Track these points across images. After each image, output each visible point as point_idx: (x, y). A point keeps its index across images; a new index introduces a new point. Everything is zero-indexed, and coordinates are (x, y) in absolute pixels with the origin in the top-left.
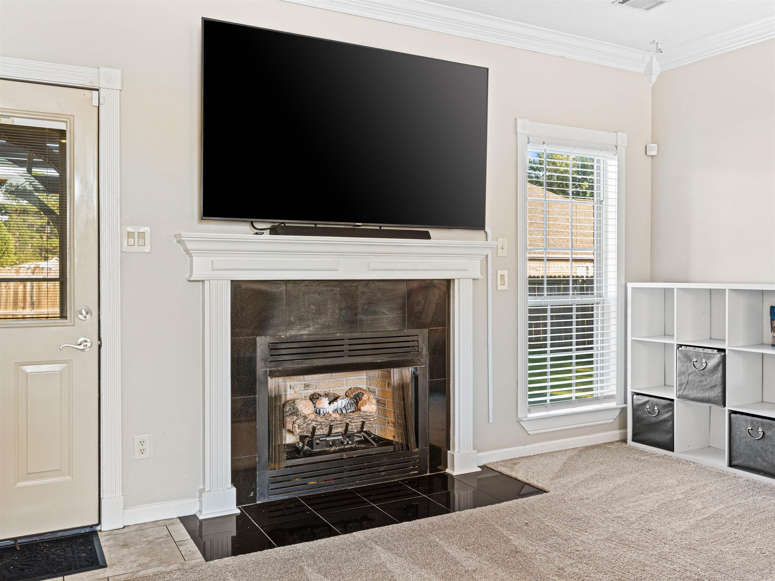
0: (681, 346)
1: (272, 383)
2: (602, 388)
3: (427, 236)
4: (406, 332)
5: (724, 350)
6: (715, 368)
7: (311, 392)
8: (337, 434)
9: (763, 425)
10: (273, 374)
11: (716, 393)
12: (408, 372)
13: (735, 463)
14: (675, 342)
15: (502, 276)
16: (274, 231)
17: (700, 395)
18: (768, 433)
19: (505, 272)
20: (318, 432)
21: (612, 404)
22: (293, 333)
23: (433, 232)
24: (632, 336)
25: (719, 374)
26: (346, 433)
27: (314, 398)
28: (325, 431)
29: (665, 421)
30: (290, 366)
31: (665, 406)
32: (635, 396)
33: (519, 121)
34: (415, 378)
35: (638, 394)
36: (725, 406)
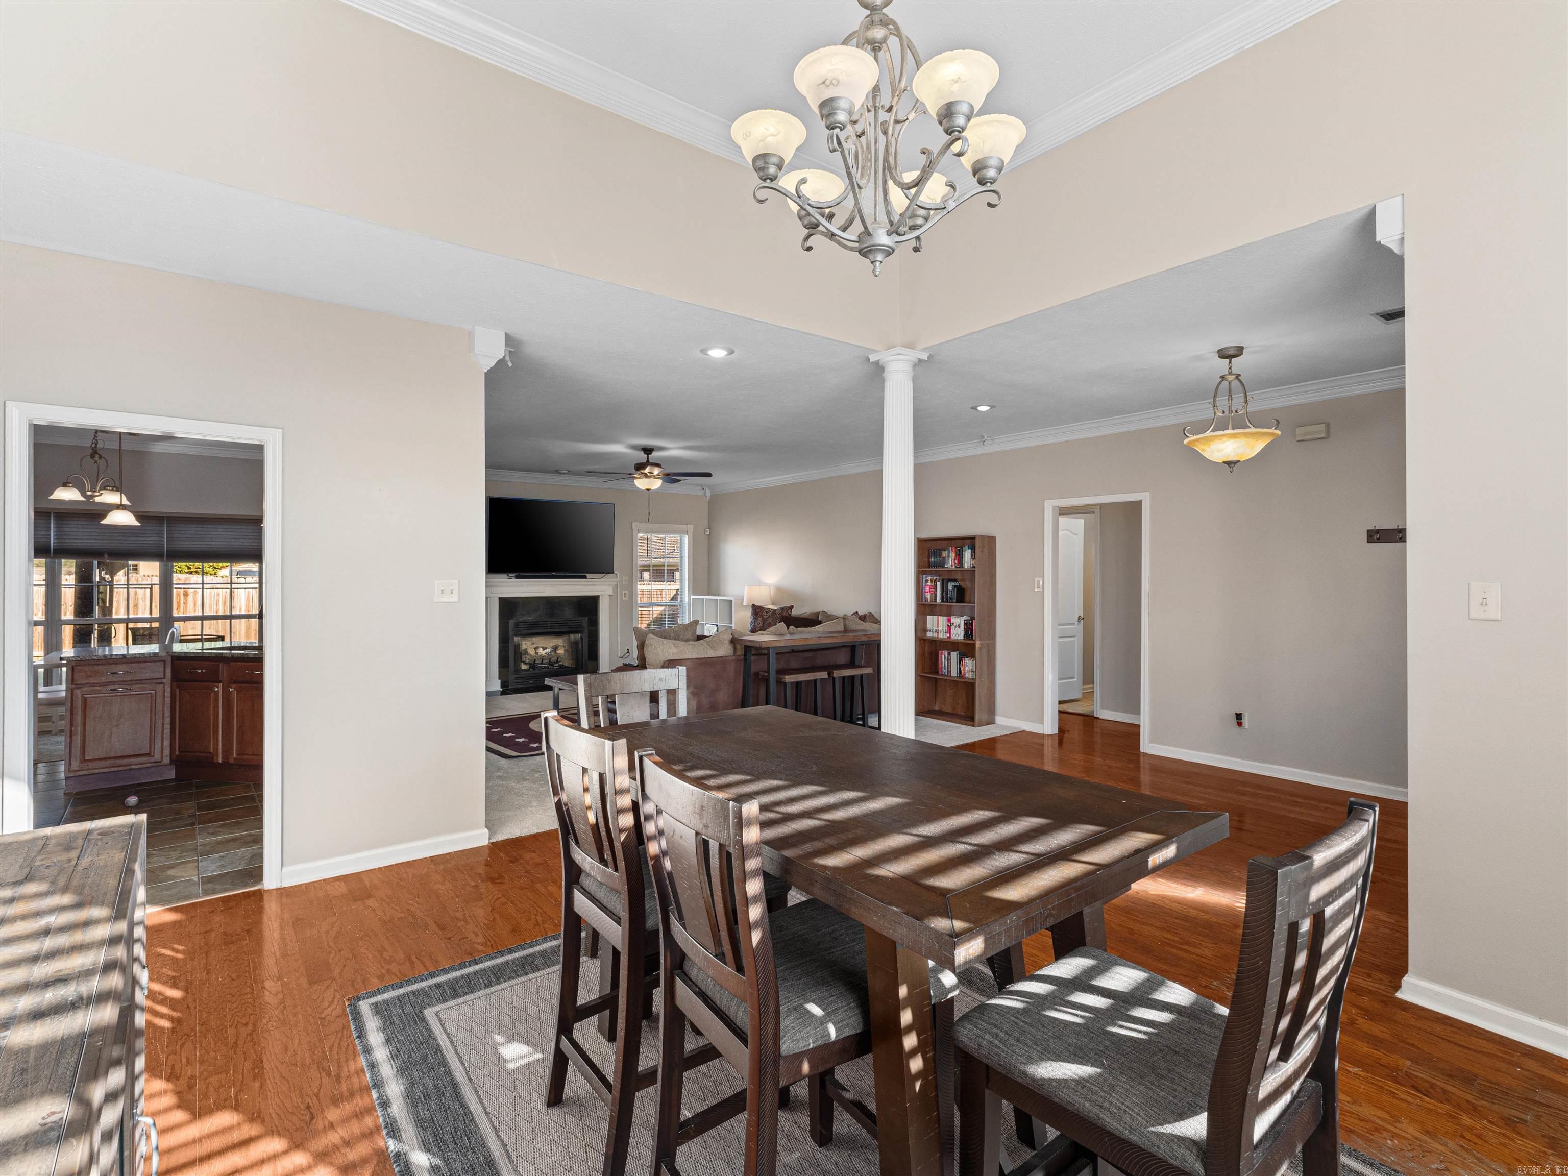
1: (518, 640)
3: (585, 577)
4: (577, 618)
7: (535, 646)
8: (546, 663)
10: (516, 635)
12: (578, 636)
15: (625, 594)
16: (517, 577)
19: (627, 592)
20: (537, 662)
22: (525, 618)
23: (588, 575)
26: (550, 663)
27: (536, 649)
28: (540, 662)
30: (523, 632)
33: (635, 524)
34: (582, 638)
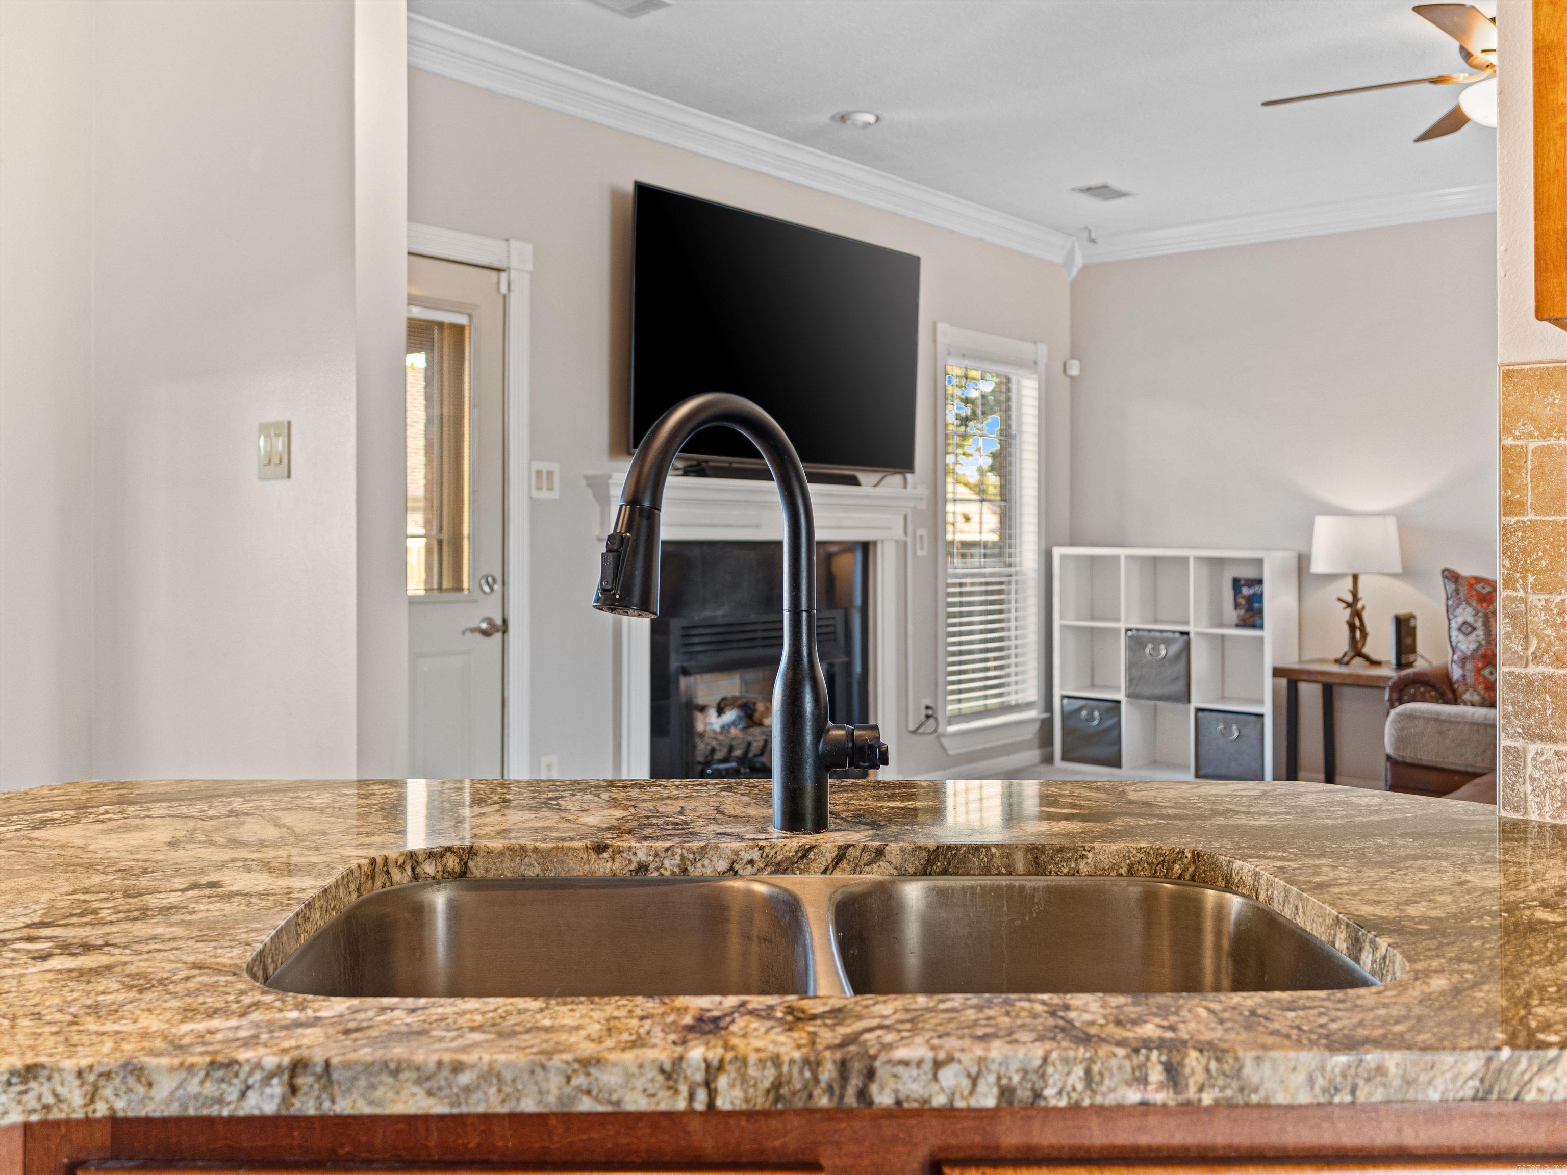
0: (1130, 630)
1: (684, 682)
2: (1016, 692)
3: (854, 481)
5: (1187, 634)
6: (1177, 657)
7: (719, 697)
9: (1237, 722)
10: (686, 671)
11: (1180, 686)
13: (1202, 772)
14: (1122, 625)
15: (921, 537)
17: (1158, 691)
18: (1244, 731)
19: (925, 532)
21: (1032, 714)
22: (707, 614)
24: (1062, 618)
25: (1183, 663)
29: (1109, 729)
31: (1109, 711)
32: (1065, 701)
33: (941, 327)
35: (1069, 697)
36: (1189, 701)
